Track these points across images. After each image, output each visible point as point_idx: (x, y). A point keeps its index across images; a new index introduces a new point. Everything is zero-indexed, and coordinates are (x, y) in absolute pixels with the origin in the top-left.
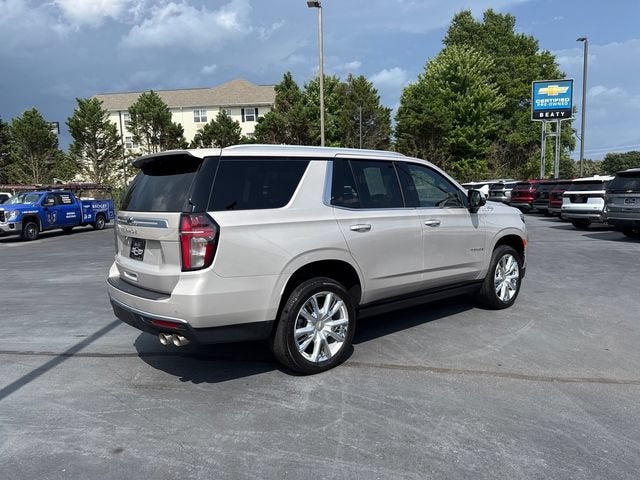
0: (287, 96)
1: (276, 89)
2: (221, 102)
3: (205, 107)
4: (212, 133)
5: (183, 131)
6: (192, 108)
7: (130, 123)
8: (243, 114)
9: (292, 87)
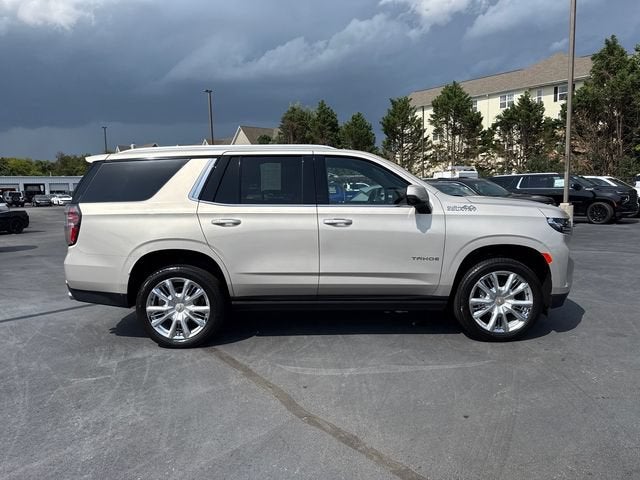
0: (608, 64)
1: (593, 59)
2: (532, 83)
3: (513, 91)
4: (511, 118)
5: (482, 119)
6: (498, 94)
7: (432, 116)
8: (556, 92)
9: (616, 52)
